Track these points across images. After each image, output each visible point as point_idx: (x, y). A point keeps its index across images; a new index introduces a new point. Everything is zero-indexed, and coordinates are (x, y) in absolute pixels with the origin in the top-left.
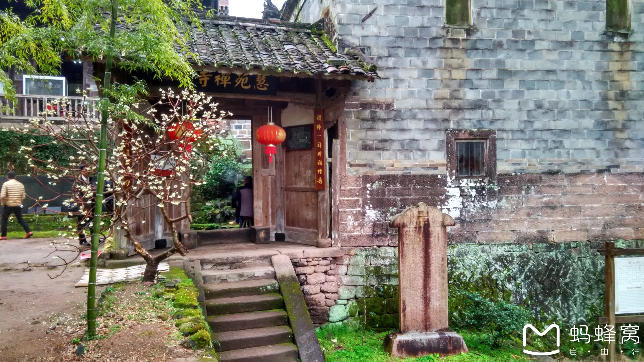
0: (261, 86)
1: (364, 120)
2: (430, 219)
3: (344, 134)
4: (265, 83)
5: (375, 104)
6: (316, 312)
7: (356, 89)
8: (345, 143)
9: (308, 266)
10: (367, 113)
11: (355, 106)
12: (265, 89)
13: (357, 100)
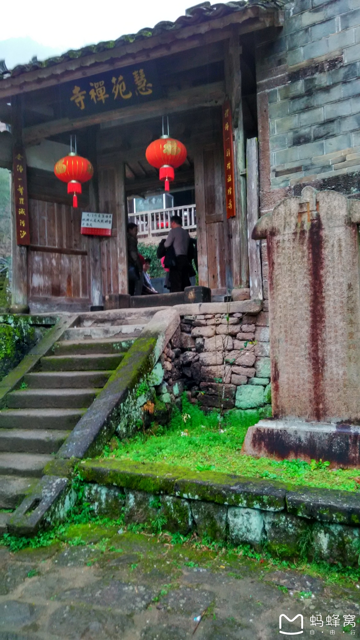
0: (144, 89)
1: (294, 98)
2: (322, 214)
3: (265, 128)
4: (146, 84)
5: (312, 68)
6: (217, 391)
7: (281, 54)
8: (268, 142)
9: (206, 325)
10: (300, 86)
11: (281, 81)
12: (150, 92)
13: (284, 71)
